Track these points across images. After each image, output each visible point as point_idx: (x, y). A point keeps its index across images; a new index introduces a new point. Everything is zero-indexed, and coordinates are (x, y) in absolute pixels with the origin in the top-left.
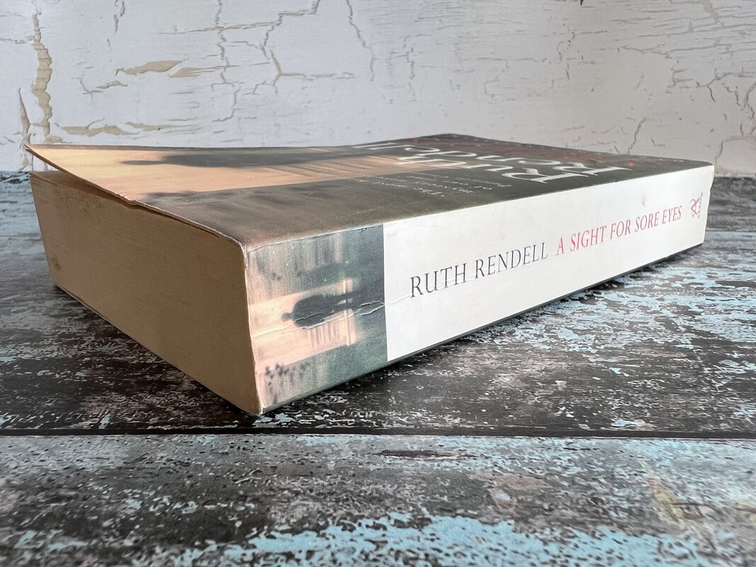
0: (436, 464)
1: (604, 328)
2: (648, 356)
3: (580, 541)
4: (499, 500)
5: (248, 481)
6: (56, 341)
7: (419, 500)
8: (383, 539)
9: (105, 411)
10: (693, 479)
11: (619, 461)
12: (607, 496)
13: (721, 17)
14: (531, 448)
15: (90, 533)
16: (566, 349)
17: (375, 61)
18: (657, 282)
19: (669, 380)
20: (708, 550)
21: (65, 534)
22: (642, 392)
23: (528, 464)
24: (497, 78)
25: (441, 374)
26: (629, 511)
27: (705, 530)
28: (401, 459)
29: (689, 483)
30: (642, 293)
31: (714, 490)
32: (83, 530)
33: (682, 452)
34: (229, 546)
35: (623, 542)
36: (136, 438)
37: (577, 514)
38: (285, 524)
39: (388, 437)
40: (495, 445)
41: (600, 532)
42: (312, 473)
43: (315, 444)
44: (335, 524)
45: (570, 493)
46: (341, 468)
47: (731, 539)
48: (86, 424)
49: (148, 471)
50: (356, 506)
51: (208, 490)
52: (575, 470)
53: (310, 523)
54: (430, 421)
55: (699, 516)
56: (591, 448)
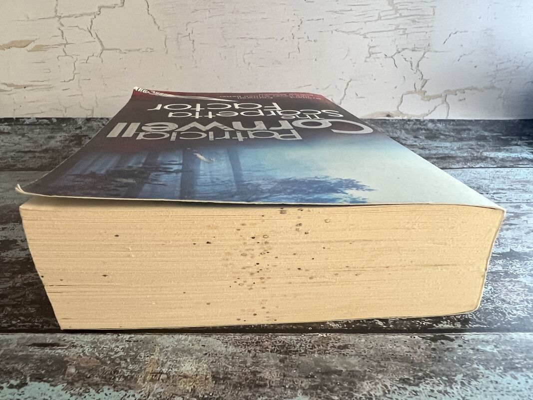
0: (54, 351)
3: (88, 395)
4: (69, 372)
7: (30, 373)
10: (174, 359)
11: (147, 348)
12: (123, 369)
13: (399, 9)
14: (110, 341)
17: (167, 40)
20: (144, 398)
23: (100, 351)
24: (252, 51)
26: (126, 378)
28: (38, 348)
29: (170, 361)
31: (178, 365)
33: (183, 342)
35: (109, 394)
37: (100, 380)
39: (42, 335)
40: (92, 339)
41: (102, 389)
45: (107, 368)
46: (5, 354)
47: (161, 392)
52: (120, 354)
55: (156, 380)
56: (139, 341)
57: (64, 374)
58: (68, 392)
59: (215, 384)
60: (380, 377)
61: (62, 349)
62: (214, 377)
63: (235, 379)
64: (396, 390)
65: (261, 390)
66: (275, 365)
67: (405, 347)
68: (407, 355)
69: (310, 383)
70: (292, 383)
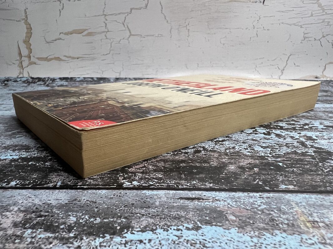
0: (203, 203)
1: (274, 146)
2: (294, 158)
3: (266, 237)
4: (231, 219)
5: (122, 210)
6: (36, 150)
7: (196, 219)
8: (181, 235)
9: (59, 180)
10: (316, 211)
11: (283, 203)
12: (278, 218)
13: (325, 10)
14: (244, 197)
15: (55, 230)
16: (258, 155)
17: (172, 29)
18: (298, 126)
19: (304, 168)
20: (323, 242)
21: (45, 231)
22: (292, 174)
23: (243, 204)
24: (226, 36)
25: (203, 165)
26: (288, 224)
27: (322, 233)
28: (187, 201)
29: (314, 213)
30: (291, 131)
31: (325, 216)
32: (52, 229)
33: (310, 199)
34: (115, 237)
35: (285, 237)
36: (73, 191)
37: (265, 225)
38: (138, 228)
39: (182, 192)
40: (228, 195)
41: (275, 233)
42: (149, 206)
43: (150, 194)
44: (160, 228)
45: (262, 216)
46: (162, 205)
48: (51, 185)
49: (79, 205)
50: (169, 221)
51: (105, 213)
52: (263, 207)
53: (149, 228)
54: (199, 185)
55: (318, 227)
56: (271, 197)
61: (208, 202)
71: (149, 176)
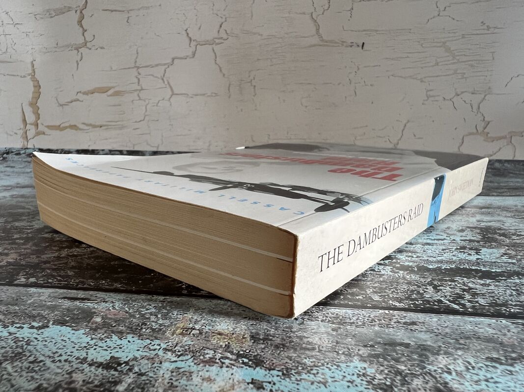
0: (83, 304)
3: (110, 340)
4: (94, 321)
7: (54, 318)
8: (16, 332)
11: (181, 308)
12: (152, 323)
17: (231, 86)
24: (309, 95)
28: (68, 301)
29: (204, 320)
31: (213, 324)
35: (132, 342)
37: (125, 329)
40: (125, 297)
41: (126, 337)
42: (17, 304)
43: (34, 292)
45: (135, 320)
46: (34, 303)
55: (187, 334)
57: (89, 322)
58: (90, 336)
59: (253, 343)
60: (460, 354)
61: (91, 303)
62: (252, 337)
63: (278, 341)
64: (482, 367)
65: (307, 352)
66: (327, 332)
67: (490, 330)
68: (493, 336)
69: (369, 352)
70: (346, 350)
71: (57, 273)
